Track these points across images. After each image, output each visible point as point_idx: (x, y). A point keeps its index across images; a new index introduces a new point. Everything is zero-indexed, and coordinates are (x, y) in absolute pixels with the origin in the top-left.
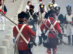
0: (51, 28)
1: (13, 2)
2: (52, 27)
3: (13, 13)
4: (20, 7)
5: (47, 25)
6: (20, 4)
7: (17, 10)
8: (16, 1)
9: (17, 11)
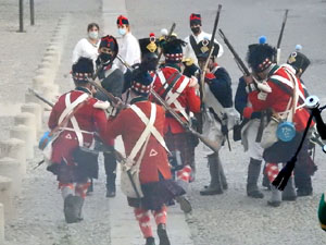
0: (170, 102)
1: (21, 30)
2: (172, 97)
3: (21, 80)
4: (50, 52)
5: (158, 93)
6: (52, 40)
7: (40, 67)
8: (33, 28)
9: (38, 74)
